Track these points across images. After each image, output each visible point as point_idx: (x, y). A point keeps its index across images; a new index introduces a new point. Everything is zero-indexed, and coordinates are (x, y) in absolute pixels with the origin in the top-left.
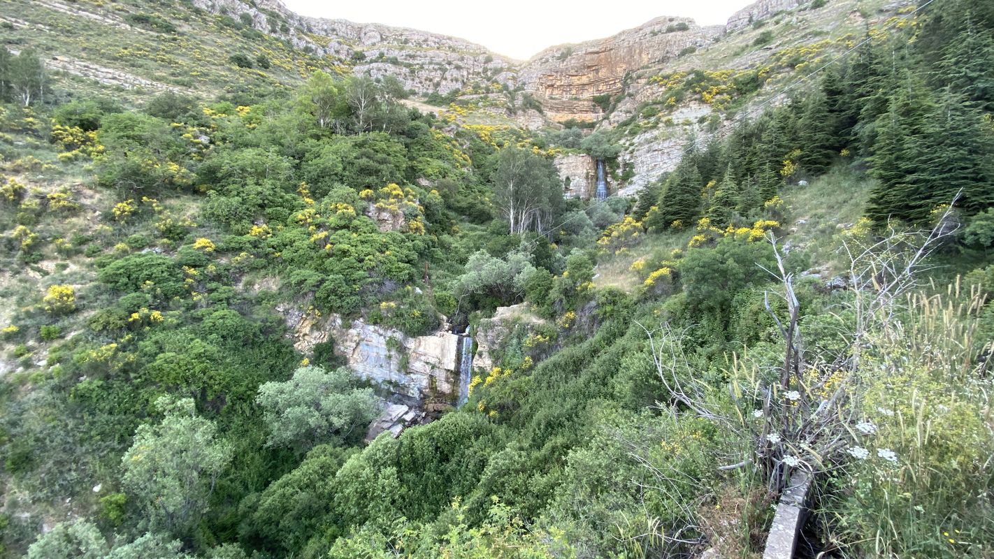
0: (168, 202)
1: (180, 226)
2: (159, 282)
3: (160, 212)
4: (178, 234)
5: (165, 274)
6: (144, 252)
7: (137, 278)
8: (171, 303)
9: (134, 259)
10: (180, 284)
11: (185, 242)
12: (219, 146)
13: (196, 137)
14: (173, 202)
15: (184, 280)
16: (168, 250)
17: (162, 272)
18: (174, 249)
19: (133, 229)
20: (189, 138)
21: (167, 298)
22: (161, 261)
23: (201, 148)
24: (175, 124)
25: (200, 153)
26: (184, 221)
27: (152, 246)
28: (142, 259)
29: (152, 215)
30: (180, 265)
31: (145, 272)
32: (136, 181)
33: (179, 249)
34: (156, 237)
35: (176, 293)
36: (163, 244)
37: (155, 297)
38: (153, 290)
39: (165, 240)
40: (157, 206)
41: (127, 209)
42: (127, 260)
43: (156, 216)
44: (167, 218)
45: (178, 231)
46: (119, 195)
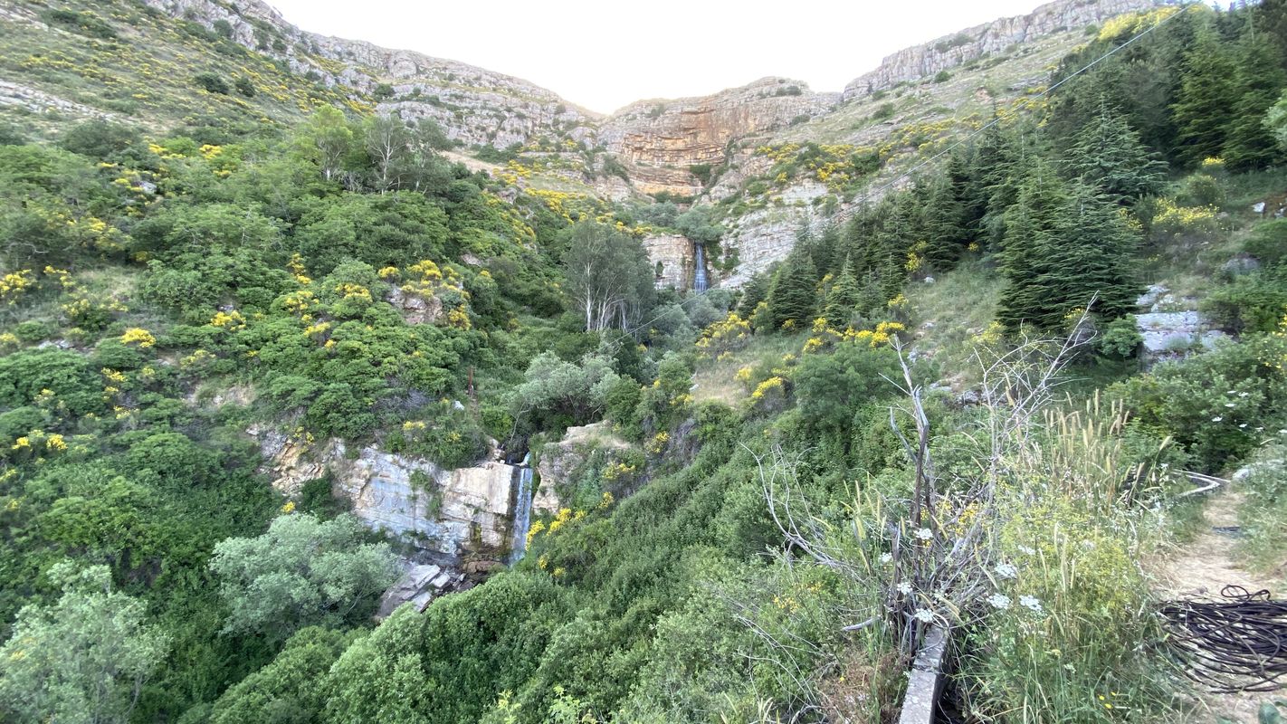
0: (84, 275)
1: (101, 310)
2: (63, 392)
3: (71, 289)
4: (97, 322)
5: (73, 380)
6: (41, 347)
7: (29, 386)
8: (80, 423)
9: (26, 357)
10: (96, 395)
11: (108, 332)
12: (170, 197)
13: (135, 184)
14: (92, 275)
15: (103, 389)
16: (79, 344)
17: (69, 377)
18: (91, 343)
19: (26, 312)
20: (123, 185)
21: (74, 415)
22: (67, 360)
23: (142, 200)
24: (105, 165)
25: (140, 207)
26: (108, 303)
27: (55, 337)
28: (38, 358)
29: (59, 293)
30: (98, 367)
31: (43, 377)
32: (37, 243)
33: (97, 344)
34: (63, 325)
35: (89, 408)
36: (73, 335)
37: (55, 413)
38: (54, 402)
39: (77, 330)
40: (68, 280)
41: (20, 283)
42: (14, 358)
43: (65, 295)
44: (83, 299)
45: (98, 318)
46: (9, 263)
